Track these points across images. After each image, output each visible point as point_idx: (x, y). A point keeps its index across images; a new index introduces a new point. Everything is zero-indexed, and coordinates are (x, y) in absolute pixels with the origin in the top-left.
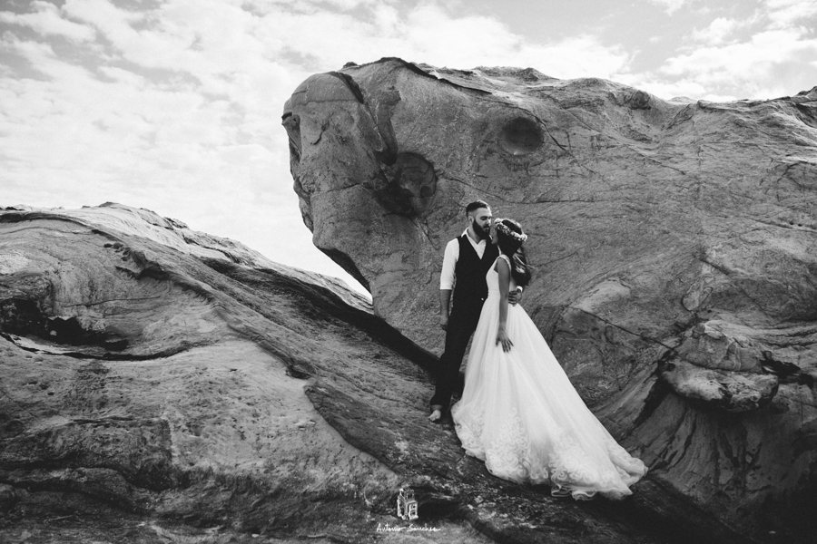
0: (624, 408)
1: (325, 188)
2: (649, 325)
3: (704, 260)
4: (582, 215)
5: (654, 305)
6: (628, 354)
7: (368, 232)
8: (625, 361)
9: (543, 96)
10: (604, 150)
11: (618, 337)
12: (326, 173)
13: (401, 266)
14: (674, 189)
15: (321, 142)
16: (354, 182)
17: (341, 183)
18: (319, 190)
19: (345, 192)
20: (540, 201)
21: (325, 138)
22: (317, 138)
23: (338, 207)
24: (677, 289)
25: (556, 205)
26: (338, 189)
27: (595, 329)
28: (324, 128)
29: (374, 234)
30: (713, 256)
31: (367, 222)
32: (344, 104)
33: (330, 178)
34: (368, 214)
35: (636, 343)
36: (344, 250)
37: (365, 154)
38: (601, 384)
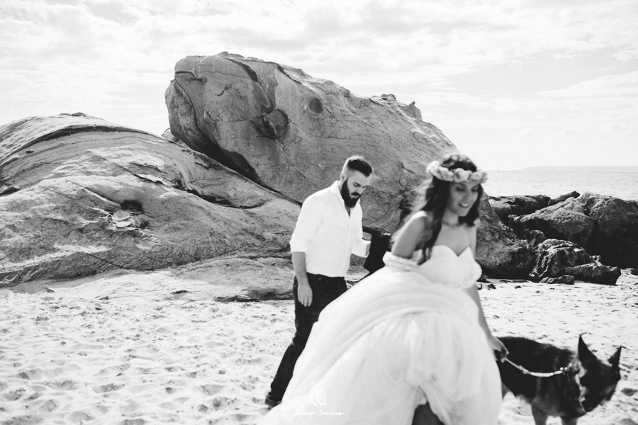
0: (392, 220)
1: (225, 119)
2: (392, 191)
3: (403, 167)
4: (349, 145)
5: (390, 184)
6: (387, 201)
7: (249, 144)
8: (385, 204)
9: (318, 87)
10: (347, 117)
11: (382, 195)
12: (226, 112)
13: (268, 162)
14: (382, 139)
15: (223, 95)
16: (244, 119)
17: (236, 118)
18: (222, 120)
19: (238, 123)
20: (329, 137)
21: (226, 93)
22: (220, 92)
23: (235, 130)
24: (397, 178)
25: (336, 140)
26: (234, 121)
27: (373, 192)
28: (226, 88)
29: (251, 145)
30: (406, 166)
31: (248, 139)
32: (243, 79)
33: (229, 115)
34: (249, 135)
35: (389, 197)
36: (240, 153)
37: (253, 106)
38: (379, 212)
